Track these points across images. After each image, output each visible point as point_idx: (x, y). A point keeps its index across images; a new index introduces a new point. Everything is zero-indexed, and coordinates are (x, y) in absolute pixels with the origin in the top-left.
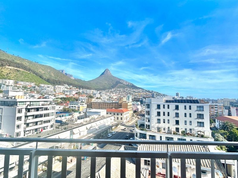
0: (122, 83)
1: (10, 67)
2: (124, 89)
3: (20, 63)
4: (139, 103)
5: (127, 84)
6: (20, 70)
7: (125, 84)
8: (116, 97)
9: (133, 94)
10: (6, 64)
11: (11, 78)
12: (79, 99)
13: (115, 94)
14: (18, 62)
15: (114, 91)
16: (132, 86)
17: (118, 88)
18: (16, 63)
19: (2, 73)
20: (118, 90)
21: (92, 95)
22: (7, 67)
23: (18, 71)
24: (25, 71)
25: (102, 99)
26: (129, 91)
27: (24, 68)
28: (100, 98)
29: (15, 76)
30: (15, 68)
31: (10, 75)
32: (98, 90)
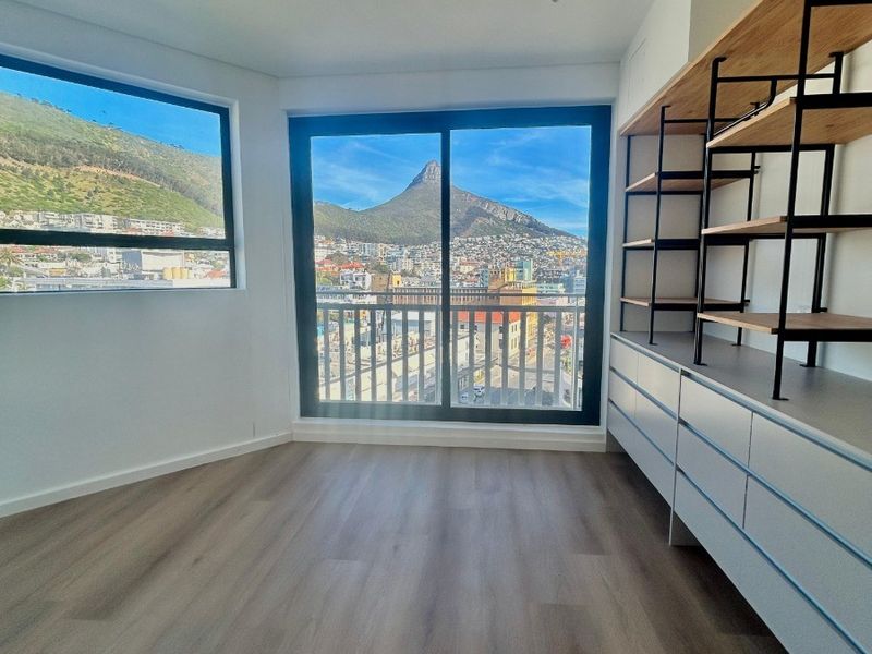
0: (489, 216)
1: (94, 169)
2: (499, 237)
3: (123, 150)
4: (560, 288)
5: (511, 219)
6: (128, 176)
7: (502, 216)
8: (471, 268)
9: (531, 256)
10: (80, 157)
11: (104, 210)
12: (343, 279)
13: (464, 258)
14: (116, 148)
15: (462, 246)
16: (529, 226)
17: (476, 234)
18: (109, 153)
19: (72, 190)
20: (476, 243)
21: (383, 262)
22: (84, 168)
23: (122, 182)
24: (144, 180)
25: (420, 277)
26: (517, 243)
27: (139, 169)
28: (413, 274)
29: (115, 200)
30: (111, 173)
31: (97, 197)
32: (401, 242)
